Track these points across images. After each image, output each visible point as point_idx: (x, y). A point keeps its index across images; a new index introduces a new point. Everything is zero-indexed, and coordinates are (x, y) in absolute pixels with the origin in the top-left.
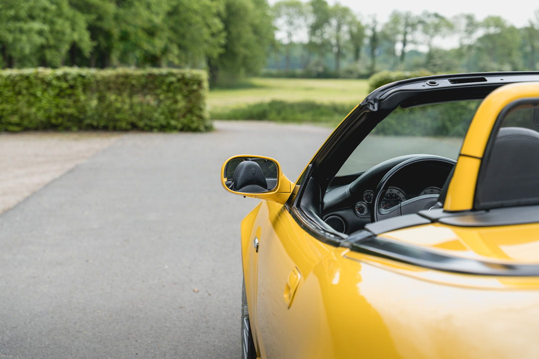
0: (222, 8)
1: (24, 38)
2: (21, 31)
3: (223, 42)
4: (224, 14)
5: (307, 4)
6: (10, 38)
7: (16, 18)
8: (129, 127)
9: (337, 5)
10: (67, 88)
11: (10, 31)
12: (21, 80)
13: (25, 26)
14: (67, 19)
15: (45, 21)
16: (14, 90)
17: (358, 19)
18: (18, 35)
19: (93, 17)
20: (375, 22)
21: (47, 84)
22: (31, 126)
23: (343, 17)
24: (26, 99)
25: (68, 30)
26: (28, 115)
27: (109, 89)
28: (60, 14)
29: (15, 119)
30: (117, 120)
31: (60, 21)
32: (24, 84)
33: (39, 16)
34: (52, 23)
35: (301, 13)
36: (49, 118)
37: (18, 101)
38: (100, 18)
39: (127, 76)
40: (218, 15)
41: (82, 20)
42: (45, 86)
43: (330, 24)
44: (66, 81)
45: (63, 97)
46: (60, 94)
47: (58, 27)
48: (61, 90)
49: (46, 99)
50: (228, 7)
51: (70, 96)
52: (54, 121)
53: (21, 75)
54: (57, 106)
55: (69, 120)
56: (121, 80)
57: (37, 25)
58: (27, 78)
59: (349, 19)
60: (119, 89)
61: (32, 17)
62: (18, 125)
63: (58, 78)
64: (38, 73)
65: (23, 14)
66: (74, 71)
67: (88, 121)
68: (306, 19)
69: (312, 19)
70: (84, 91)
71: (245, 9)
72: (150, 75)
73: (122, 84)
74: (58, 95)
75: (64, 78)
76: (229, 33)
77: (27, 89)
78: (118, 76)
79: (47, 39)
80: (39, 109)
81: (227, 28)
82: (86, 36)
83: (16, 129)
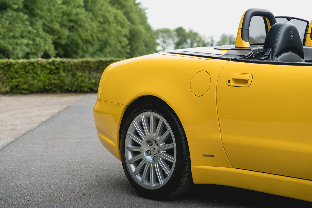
0: (127, 32)
1: (19, 48)
2: (17, 44)
3: (128, 51)
4: (129, 36)
5: (173, 31)
6: (10, 48)
7: (14, 37)
8: (89, 90)
9: (191, 32)
10: (55, 69)
11: (10, 44)
12: (29, 65)
13: (19, 42)
14: (42, 38)
15: (29, 39)
16: (25, 71)
17: (203, 39)
18: (15, 47)
19: (56, 37)
20: (212, 41)
21: (43, 67)
22: (34, 90)
23: (194, 38)
24: (32, 75)
25: (43, 44)
26: (32, 85)
27: (78, 69)
28: (38, 35)
29: (26, 86)
30: (82, 87)
31: (38, 39)
32: (31, 67)
33: (26, 36)
34: (34, 40)
35: (170, 36)
36: (44, 86)
37: (28, 77)
38: (59, 38)
39: (88, 62)
40: (125, 36)
41: (50, 39)
42: (42, 68)
43: (187, 42)
44: (54, 65)
45: (52, 74)
46: (51, 72)
47: (37, 42)
48: (51, 70)
49: (43, 75)
50: (131, 32)
51: (55, 74)
52: (47, 88)
53: (29, 62)
54: (49, 79)
55: (55, 87)
56: (85, 64)
57: (25, 41)
58: (32, 64)
59: (197, 39)
60: (83, 70)
61: (22, 37)
62: (27, 90)
63: (50, 64)
64: (38, 61)
65: (18, 34)
66: (58, 59)
67: (66, 87)
68: (173, 40)
69: (177, 40)
70: (64, 71)
71: (141, 33)
72: (101, 61)
73: (85, 66)
74: (49, 73)
75: (53, 63)
76: (132, 47)
77: (32, 70)
78: (83, 62)
79: (31, 49)
80: (39, 81)
81: (130, 44)
82: (52, 47)
83: (26, 92)
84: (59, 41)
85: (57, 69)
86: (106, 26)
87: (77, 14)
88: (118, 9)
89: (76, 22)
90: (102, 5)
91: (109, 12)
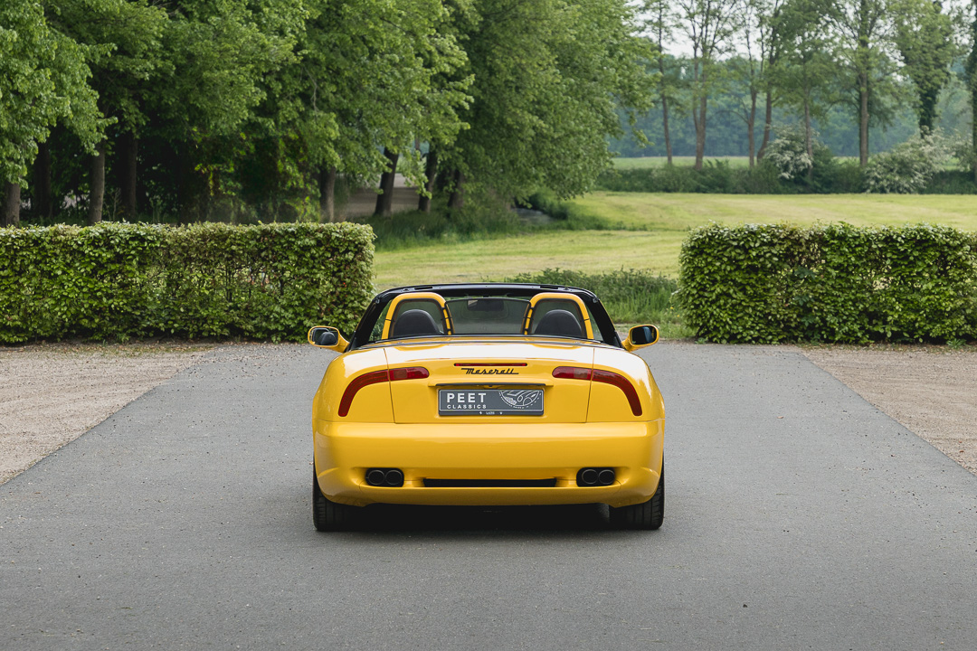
8: (226, 332)
10: (110, 261)
22: (42, 333)
24: (35, 281)
26: (37, 313)
30: (205, 320)
39: (222, 237)
42: (69, 258)
45: (101, 278)
52: (85, 322)
62: (17, 330)
63: (94, 242)
64: (56, 233)
66: (125, 227)
67: (151, 322)
72: (268, 234)
83: (15, 339)
84: (120, 64)
85: (119, 258)
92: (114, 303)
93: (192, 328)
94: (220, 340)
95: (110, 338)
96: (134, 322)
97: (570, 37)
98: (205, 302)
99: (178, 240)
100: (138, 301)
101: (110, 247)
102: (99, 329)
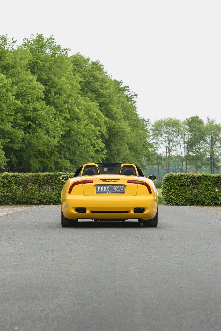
5: (184, 123)
8: (38, 202)
9: (211, 123)
10: (7, 183)
27: (28, 183)
30: (33, 199)
35: (179, 132)
38: (12, 142)
39: (37, 176)
40: (102, 137)
45: (5, 187)
48: (5, 183)
51: (8, 187)
60: (33, 183)
63: (3, 177)
66: (11, 174)
67: (18, 199)
68: (183, 137)
69: (188, 137)
70: (16, 184)
78: (33, 177)
84: (11, 145)
85: (10, 182)
86: (74, 125)
87: (35, 110)
88: (92, 100)
89: (34, 120)
90: (70, 96)
91: (78, 104)
92: (8, 194)
93: (29, 201)
94: (37, 204)
95: (7, 204)
96: (13, 199)
97: (132, 141)
98: (33, 194)
99: (26, 177)
100: (15, 194)
101: (7, 179)
102: (4, 201)
